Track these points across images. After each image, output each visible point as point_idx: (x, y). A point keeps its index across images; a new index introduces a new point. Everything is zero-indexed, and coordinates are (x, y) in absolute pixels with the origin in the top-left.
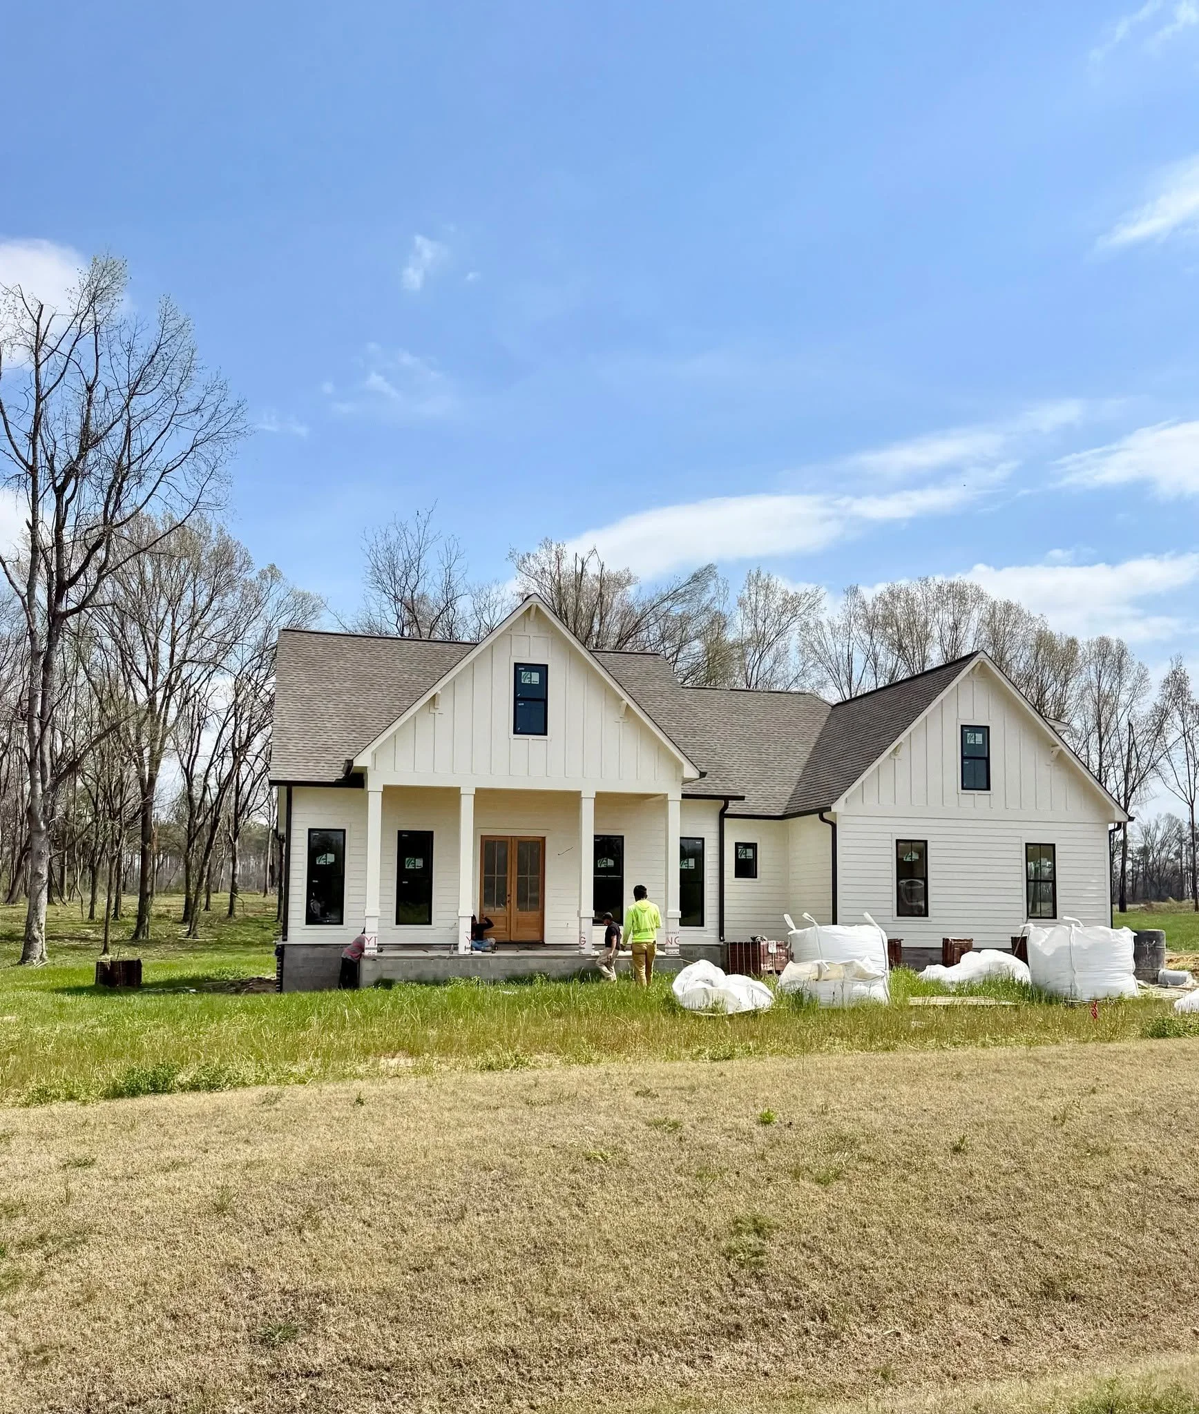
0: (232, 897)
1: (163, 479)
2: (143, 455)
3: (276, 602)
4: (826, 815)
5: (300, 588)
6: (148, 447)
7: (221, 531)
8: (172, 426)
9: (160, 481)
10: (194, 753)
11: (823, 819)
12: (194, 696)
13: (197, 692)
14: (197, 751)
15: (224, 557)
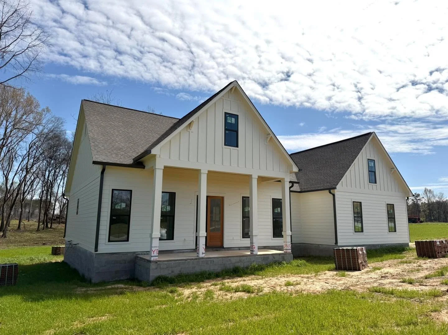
0: (20, 222)
1: (13, 58)
2: (5, 47)
3: (47, 119)
4: (332, 191)
5: (57, 116)
6: (8, 45)
7: (28, 94)
8: (19, 39)
9: (12, 58)
10: (9, 170)
11: (330, 193)
12: (12, 149)
13: (13, 148)
14: (11, 170)
15: (30, 102)
